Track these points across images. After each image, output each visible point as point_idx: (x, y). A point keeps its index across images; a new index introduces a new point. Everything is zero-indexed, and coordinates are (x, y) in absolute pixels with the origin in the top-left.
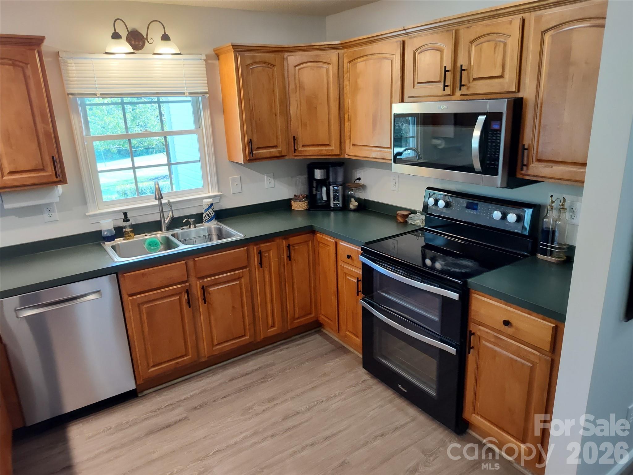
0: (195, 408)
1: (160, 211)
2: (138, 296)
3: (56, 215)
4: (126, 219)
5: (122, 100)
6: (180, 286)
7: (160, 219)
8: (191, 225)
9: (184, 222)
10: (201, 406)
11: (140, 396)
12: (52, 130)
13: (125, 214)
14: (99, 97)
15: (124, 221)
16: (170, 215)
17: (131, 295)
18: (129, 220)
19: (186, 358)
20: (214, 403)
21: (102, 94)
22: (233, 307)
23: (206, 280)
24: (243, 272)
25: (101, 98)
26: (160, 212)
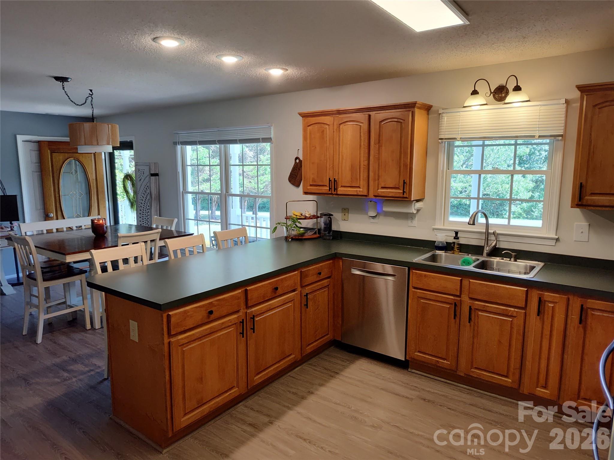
0: (424, 400)
1: (485, 238)
2: (419, 291)
3: (415, 222)
4: (456, 237)
5: (484, 143)
6: (452, 297)
7: (483, 245)
8: (512, 258)
9: (503, 253)
10: (429, 401)
11: (409, 370)
12: (408, 163)
13: (457, 233)
14: (458, 141)
15: (455, 238)
16: (494, 244)
17: (415, 288)
18: (458, 238)
19: (445, 362)
20: (440, 407)
21: (461, 138)
22: (500, 342)
23: (477, 302)
24: (517, 312)
25: (461, 142)
26: (485, 240)
